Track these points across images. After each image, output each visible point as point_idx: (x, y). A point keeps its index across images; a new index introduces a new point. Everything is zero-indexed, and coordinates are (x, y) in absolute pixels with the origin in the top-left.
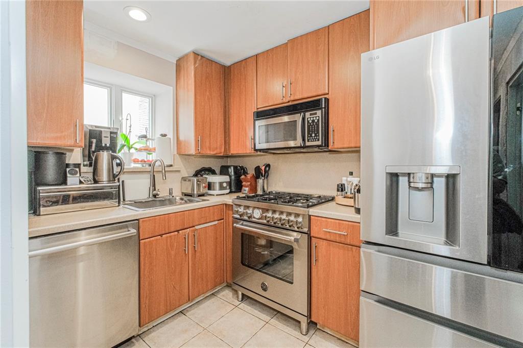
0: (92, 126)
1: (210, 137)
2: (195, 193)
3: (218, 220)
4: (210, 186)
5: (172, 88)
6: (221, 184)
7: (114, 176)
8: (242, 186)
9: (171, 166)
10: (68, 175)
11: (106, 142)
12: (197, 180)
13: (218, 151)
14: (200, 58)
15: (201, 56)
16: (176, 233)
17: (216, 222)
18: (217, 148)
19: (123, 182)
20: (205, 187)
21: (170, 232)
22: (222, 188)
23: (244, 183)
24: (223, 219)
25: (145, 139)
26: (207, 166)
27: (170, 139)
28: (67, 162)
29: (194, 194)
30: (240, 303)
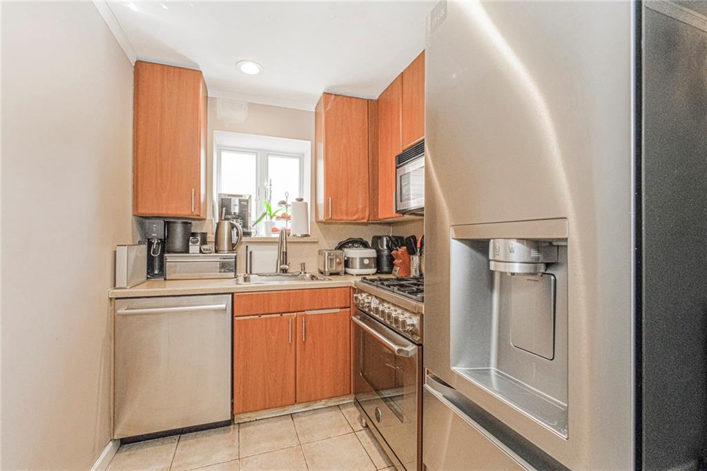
0: (225, 195)
1: (347, 197)
2: (327, 270)
3: (341, 308)
4: (347, 263)
5: (310, 142)
6: (362, 259)
7: (233, 245)
8: (394, 265)
9: (307, 236)
10: (190, 244)
11: (236, 210)
12: (328, 253)
13: (359, 215)
14: (333, 97)
15: (335, 95)
16: (279, 315)
17: (338, 310)
18: (357, 212)
19: (251, 252)
20: (339, 263)
21: (270, 312)
22: (363, 266)
23: (396, 261)
24: (350, 307)
25: (284, 206)
26: (356, 236)
27: (306, 204)
28: (192, 231)
29: (325, 271)
30: (362, 428)
